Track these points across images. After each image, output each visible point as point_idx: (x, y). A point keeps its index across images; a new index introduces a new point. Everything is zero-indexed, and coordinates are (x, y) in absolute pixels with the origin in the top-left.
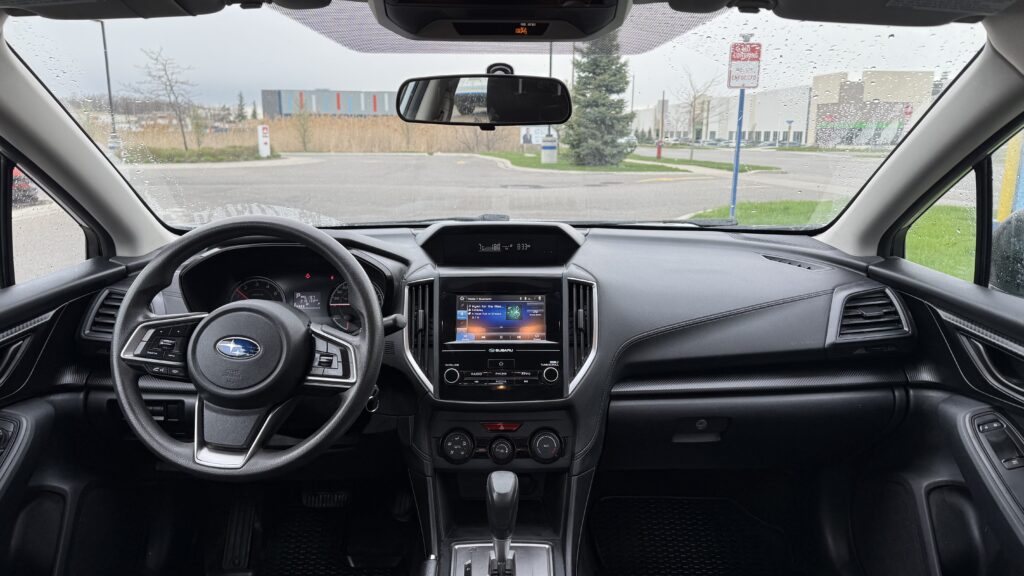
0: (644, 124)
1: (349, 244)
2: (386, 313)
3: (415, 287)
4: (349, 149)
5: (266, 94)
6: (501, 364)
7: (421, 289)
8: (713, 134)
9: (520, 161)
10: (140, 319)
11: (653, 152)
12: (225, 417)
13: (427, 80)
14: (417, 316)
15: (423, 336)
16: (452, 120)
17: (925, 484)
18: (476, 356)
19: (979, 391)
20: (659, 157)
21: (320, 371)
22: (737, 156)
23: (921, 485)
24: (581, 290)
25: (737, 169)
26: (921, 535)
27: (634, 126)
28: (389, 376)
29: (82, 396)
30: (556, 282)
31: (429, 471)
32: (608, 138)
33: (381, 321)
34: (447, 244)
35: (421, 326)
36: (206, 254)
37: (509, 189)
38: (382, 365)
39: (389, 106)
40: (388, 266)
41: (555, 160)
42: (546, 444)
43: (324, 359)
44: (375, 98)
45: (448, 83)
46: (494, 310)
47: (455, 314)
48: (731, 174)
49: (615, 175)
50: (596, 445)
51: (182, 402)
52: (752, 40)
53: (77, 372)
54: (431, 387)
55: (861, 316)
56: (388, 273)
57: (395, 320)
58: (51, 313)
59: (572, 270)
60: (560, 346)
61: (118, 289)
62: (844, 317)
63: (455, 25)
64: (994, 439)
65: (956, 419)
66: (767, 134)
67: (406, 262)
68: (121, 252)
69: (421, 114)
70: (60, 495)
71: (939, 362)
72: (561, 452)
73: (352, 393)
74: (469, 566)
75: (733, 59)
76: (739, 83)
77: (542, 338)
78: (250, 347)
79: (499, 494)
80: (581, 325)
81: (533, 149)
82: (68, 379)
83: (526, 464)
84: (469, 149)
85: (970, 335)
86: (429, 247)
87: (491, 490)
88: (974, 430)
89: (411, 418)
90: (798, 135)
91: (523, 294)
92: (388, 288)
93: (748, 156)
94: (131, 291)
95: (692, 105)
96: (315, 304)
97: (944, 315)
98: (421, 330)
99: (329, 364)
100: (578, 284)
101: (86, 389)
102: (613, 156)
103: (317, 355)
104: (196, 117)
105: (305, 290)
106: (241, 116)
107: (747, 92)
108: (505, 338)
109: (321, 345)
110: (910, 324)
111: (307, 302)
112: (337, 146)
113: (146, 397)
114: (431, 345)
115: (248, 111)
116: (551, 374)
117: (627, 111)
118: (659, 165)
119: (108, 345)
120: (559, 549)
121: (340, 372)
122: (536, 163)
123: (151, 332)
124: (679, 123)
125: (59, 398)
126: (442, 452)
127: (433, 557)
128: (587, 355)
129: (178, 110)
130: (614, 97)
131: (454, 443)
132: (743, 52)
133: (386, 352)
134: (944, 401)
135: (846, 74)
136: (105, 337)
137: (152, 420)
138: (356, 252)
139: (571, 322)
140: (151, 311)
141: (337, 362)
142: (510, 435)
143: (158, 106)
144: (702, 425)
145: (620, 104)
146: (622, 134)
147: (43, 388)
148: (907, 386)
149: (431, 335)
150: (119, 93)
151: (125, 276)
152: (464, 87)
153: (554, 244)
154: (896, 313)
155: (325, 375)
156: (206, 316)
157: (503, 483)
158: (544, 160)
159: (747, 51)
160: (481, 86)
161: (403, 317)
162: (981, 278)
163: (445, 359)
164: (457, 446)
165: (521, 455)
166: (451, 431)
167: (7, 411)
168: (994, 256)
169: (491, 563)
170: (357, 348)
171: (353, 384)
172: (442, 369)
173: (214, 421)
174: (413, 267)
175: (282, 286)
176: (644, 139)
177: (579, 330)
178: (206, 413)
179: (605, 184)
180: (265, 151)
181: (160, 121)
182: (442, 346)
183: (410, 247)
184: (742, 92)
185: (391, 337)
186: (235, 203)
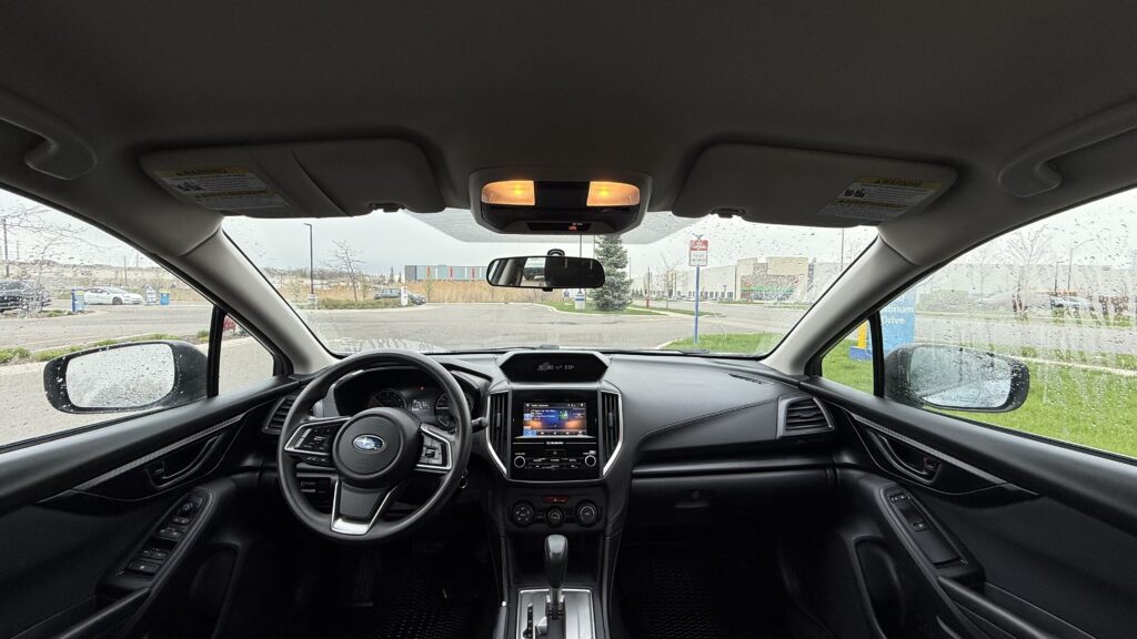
0: (637, 286)
1: (449, 367)
2: (474, 416)
3: (495, 397)
4: (456, 301)
5: (407, 267)
6: (555, 453)
7: (499, 398)
8: (679, 293)
9: (561, 308)
10: (302, 422)
11: (644, 304)
12: (356, 495)
13: (507, 260)
14: (496, 417)
15: (500, 431)
16: (522, 284)
17: (854, 538)
18: (537, 448)
19: (887, 472)
20: (648, 306)
21: (425, 460)
22: (697, 306)
23: (852, 538)
24: (611, 399)
25: (698, 314)
26: (855, 578)
27: (631, 287)
28: (475, 462)
29: (258, 474)
30: (594, 393)
31: (502, 534)
32: (616, 294)
33: (470, 422)
34: (517, 367)
35: (498, 425)
36: (355, 374)
37: (555, 325)
38: (472, 453)
39: (482, 275)
40: (477, 382)
41: (583, 307)
42: (587, 512)
43: (430, 451)
44: (473, 271)
45: (519, 262)
46: (550, 413)
47: (522, 417)
48: (694, 317)
49: (621, 317)
50: (622, 514)
51: (329, 479)
52: (703, 238)
53: (255, 457)
54: (504, 470)
55: (798, 417)
56: (476, 387)
57: (480, 422)
58: (242, 415)
59: (603, 385)
60: (597, 440)
61: (290, 397)
62: (788, 418)
63: (529, 224)
64: (903, 508)
65: (873, 492)
66: (711, 294)
67: (489, 379)
68: (297, 371)
69: (502, 281)
70: (232, 550)
71: (855, 449)
72: (598, 518)
73: (448, 477)
74: (531, 608)
75: (692, 249)
76: (696, 263)
77: (583, 434)
78: (378, 443)
79: (554, 554)
80: (611, 424)
81: (570, 300)
82: (249, 462)
83: (573, 527)
84: (530, 300)
85: (876, 432)
86: (505, 368)
87: (548, 550)
88: (888, 501)
89: (490, 492)
90: (730, 294)
91: (571, 402)
92: (476, 396)
93: (704, 306)
94: (299, 399)
95: (667, 276)
96: (426, 408)
97: (855, 416)
98: (500, 428)
99: (432, 455)
100: (608, 395)
101: (261, 469)
102: (620, 305)
103: (425, 449)
104: (364, 281)
105: (420, 398)
106: (392, 281)
107: (701, 268)
108: (558, 434)
109: (428, 442)
110: (834, 424)
111: (419, 407)
112: (449, 299)
113: (299, 475)
114: (505, 438)
115: (396, 278)
116: (590, 460)
117: (627, 279)
118: (648, 311)
119: (277, 437)
120: (597, 594)
121: (440, 462)
122: (572, 309)
123: (309, 430)
124: (658, 286)
125: (240, 476)
126: (512, 518)
127: (504, 604)
128: (615, 445)
129: (353, 277)
130: (619, 270)
131: (522, 512)
132: (700, 246)
133: (474, 444)
134: (862, 478)
135: (756, 259)
136: (276, 432)
137: (300, 492)
138: (454, 372)
139: (604, 422)
140: (313, 415)
141: (438, 454)
142: (561, 505)
143: (341, 275)
144: (696, 495)
145: (623, 275)
146: (625, 292)
147: (230, 469)
148: (834, 466)
149: (506, 431)
150: (317, 266)
151: (298, 388)
152: (529, 264)
153: (590, 367)
154: (822, 415)
155: (431, 464)
156: (349, 419)
157: (557, 544)
158: (577, 307)
159: (700, 245)
160: (541, 263)
161: (486, 419)
162: (879, 392)
163: (515, 449)
164: (523, 514)
165: (569, 521)
166: (519, 502)
167: (200, 488)
168: (886, 378)
169: (548, 604)
170: (452, 443)
171: (449, 471)
172: (513, 457)
173: (348, 497)
174: (494, 382)
175: (405, 394)
176: (638, 295)
177: (609, 428)
178: (343, 491)
179: (615, 322)
180: (404, 301)
181: (342, 284)
182: (513, 440)
183: (493, 368)
184: (698, 269)
185: (477, 433)
186: (377, 337)
